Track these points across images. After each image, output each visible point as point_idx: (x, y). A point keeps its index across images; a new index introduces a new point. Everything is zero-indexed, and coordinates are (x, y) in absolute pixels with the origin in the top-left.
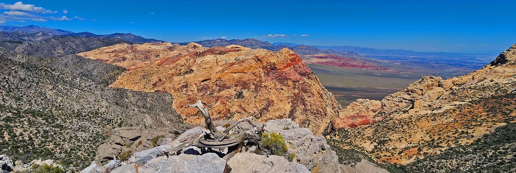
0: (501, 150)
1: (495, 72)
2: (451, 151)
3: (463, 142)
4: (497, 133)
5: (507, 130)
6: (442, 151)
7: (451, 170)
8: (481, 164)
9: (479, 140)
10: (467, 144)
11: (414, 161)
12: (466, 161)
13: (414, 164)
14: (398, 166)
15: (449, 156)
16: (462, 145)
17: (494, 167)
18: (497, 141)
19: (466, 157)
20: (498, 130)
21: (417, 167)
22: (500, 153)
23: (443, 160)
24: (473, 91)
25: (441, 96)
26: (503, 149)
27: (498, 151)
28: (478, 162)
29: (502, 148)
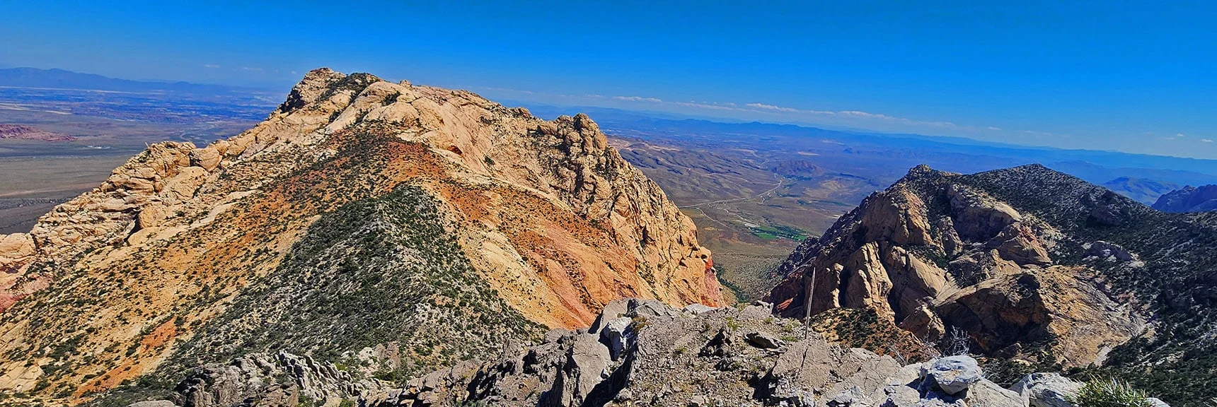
0: (321, 263)
1: (290, 125)
2: (246, 297)
3: (263, 270)
4: (312, 235)
5: (324, 227)
6: (229, 304)
7: (253, 332)
8: (298, 298)
9: (288, 257)
10: (270, 272)
11: (173, 351)
12: (275, 303)
13: (174, 359)
14: (133, 384)
15: (243, 308)
16: (263, 276)
17: (317, 294)
18: (314, 249)
19: (274, 296)
20: (311, 230)
21: (182, 361)
22: (321, 267)
23: (234, 322)
24: (260, 166)
25: (201, 186)
26: (324, 259)
27: (318, 265)
28: (294, 296)
29: (322, 258)
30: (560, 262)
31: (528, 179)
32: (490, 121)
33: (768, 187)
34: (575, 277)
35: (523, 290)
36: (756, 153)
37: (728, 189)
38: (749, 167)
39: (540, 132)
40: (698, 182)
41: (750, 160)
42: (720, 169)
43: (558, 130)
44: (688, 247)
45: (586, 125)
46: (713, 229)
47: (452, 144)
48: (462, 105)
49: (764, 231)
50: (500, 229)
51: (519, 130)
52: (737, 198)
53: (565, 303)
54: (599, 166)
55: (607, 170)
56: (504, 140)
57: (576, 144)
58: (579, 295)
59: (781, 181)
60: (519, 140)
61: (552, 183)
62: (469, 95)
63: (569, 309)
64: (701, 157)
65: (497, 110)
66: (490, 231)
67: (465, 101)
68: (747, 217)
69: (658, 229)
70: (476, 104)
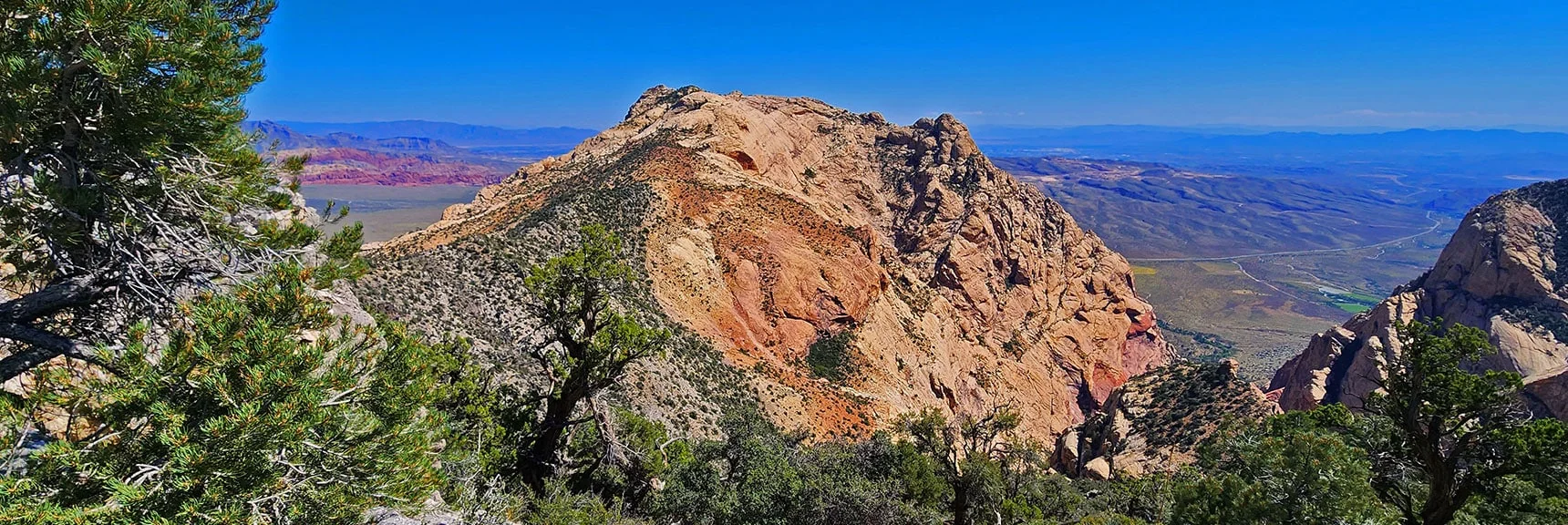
30: (759, 264)
31: (859, 197)
32: (829, 130)
33: (1398, 233)
34: (768, 281)
35: (691, 286)
36: (1400, 180)
37: (1310, 235)
38: (1373, 201)
39: (890, 141)
40: (1249, 225)
41: (1382, 192)
42: (1303, 205)
43: (914, 136)
44: (1105, 295)
45: (948, 128)
46: (1248, 292)
47: (737, 149)
48: (796, 114)
49: (1356, 301)
50: (711, 227)
51: (866, 140)
52: (1325, 249)
53: (738, 305)
54: (954, 179)
55: (965, 183)
56: (839, 151)
57: (930, 152)
58: (763, 300)
59: (1438, 223)
60: (862, 151)
61: (891, 201)
62: (808, 103)
63: (740, 313)
64: (1270, 186)
65: (841, 117)
66: (696, 228)
67: (801, 109)
68: (1331, 278)
69: (1044, 265)
70: (816, 112)
